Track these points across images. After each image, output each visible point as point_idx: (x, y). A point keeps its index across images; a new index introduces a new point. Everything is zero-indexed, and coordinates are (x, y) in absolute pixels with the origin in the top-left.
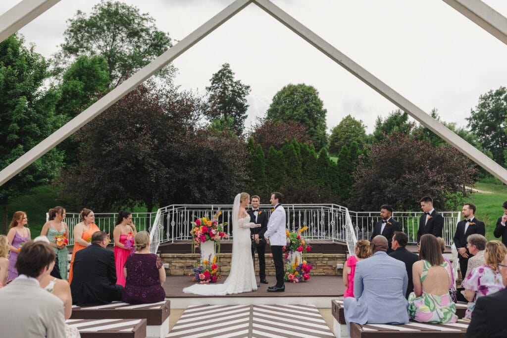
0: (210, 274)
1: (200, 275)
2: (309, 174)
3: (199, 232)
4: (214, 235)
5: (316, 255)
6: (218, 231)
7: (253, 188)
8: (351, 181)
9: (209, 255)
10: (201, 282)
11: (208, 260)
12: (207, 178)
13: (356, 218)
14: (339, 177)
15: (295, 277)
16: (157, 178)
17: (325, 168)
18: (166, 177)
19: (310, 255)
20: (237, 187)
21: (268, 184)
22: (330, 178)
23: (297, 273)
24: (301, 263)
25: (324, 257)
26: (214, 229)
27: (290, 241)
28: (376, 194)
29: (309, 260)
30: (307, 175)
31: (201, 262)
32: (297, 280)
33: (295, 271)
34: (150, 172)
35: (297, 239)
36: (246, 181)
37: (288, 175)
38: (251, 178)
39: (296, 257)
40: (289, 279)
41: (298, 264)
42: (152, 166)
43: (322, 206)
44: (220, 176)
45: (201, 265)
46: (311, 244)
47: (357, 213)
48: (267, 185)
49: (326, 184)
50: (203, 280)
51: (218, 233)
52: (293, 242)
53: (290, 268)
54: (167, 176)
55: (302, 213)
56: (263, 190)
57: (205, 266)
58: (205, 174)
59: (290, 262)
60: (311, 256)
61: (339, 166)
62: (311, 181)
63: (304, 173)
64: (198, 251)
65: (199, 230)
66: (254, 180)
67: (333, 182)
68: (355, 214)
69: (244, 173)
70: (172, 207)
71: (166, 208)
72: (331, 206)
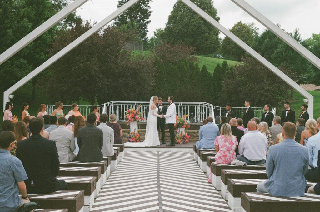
0: (135, 139)
1: (130, 139)
3: (129, 116)
4: (137, 118)
5: (194, 131)
6: (140, 116)
7: (159, 90)
9: (135, 129)
11: (134, 132)
12: (131, 85)
14: (214, 84)
15: (181, 141)
16: (101, 85)
17: (205, 78)
19: (190, 131)
20: (148, 90)
21: (167, 88)
22: (208, 85)
23: (182, 139)
24: (185, 134)
26: (137, 115)
27: (178, 122)
29: (189, 133)
30: (193, 83)
31: (130, 132)
32: (182, 143)
33: (181, 138)
34: (98, 81)
35: (183, 121)
36: (153, 86)
37: (181, 83)
38: (157, 84)
39: (182, 131)
40: (178, 142)
41: (183, 135)
42: (99, 78)
43: (200, 103)
44: (138, 84)
45: (130, 134)
46: (191, 125)
47: (221, 107)
51: (140, 117)
52: (180, 123)
53: (178, 137)
54: (108, 84)
55: (187, 107)
57: (132, 135)
58: (130, 82)
59: (178, 133)
60: (191, 131)
61: (214, 76)
64: (129, 127)
65: (129, 115)
66: (159, 86)
69: (153, 81)
70: (112, 102)
71: (109, 103)
72: (203, 103)
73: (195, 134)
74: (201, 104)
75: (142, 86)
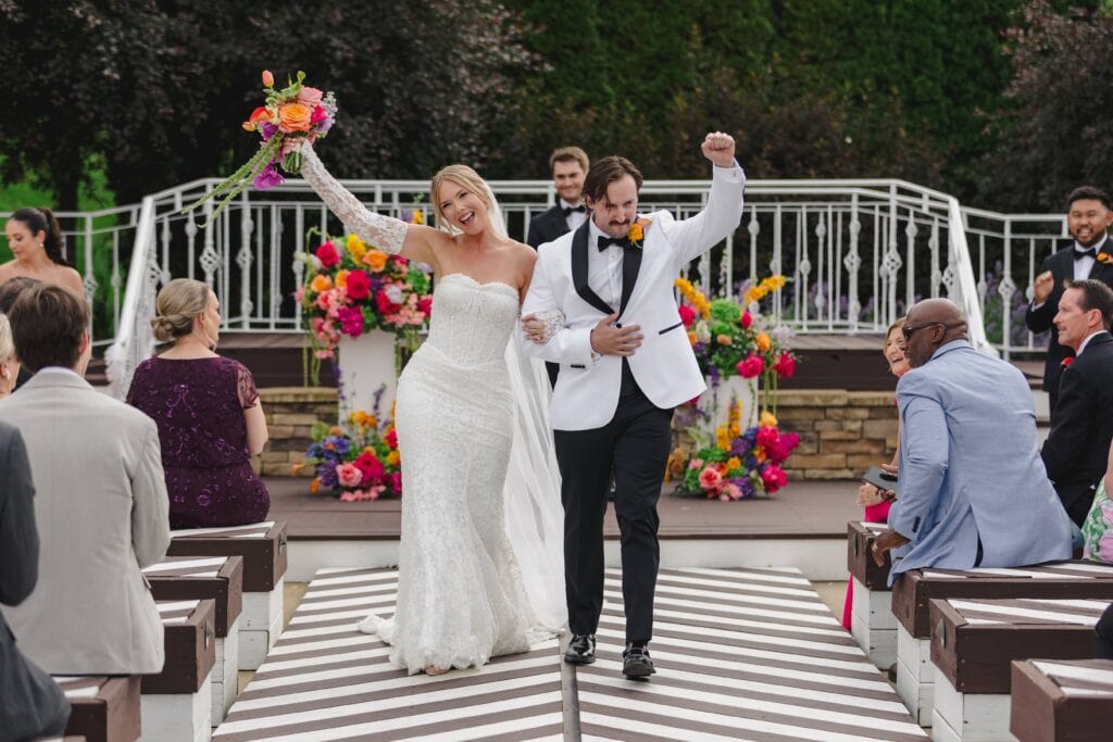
0: (381, 466)
1: (340, 469)
2: (803, 38)
3: (335, 295)
4: (395, 308)
5: (818, 396)
6: (414, 291)
7: (548, 98)
8: (997, 72)
9: (377, 387)
10: (347, 496)
11: (370, 411)
12: (345, 60)
13: (1001, 242)
14: (947, 50)
15: (728, 478)
16: (124, 61)
17: (883, 9)
18: (163, 59)
19: (794, 396)
20: (471, 97)
21: (613, 81)
22: (901, 57)
23: (735, 464)
24: (755, 423)
25: (850, 405)
26: (395, 281)
27: (708, 335)
28: (1099, 137)
29: (785, 416)
30: (795, 42)
31: (343, 416)
32: (735, 491)
33: (726, 457)
34: (91, 34)
35: (739, 325)
36: (509, 70)
37: (707, 42)
38: (537, 57)
39: (734, 400)
40: (704, 484)
41: (743, 427)
43: (853, 187)
44: (397, 48)
45: (344, 430)
46: (797, 351)
47: (1008, 219)
48: (608, 89)
49: (882, 84)
50: (352, 490)
51: (413, 299)
52: (721, 338)
53: (707, 445)
54: (172, 51)
55: (767, 222)
56: (591, 114)
57: (357, 435)
58: (335, 42)
59: (708, 420)
60: (799, 402)
62: (813, 68)
63: (780, 32)
64: (330, 374)
65: (333, 285)
66: (548, 68)
67: (917, 72)
68: (998, 226)
69: (504, 33)
70: (202, 189)
71: (177, 192)
72: (886, 189)
73: (827, 418)
74: (862, 198)
75: (428, 69)
